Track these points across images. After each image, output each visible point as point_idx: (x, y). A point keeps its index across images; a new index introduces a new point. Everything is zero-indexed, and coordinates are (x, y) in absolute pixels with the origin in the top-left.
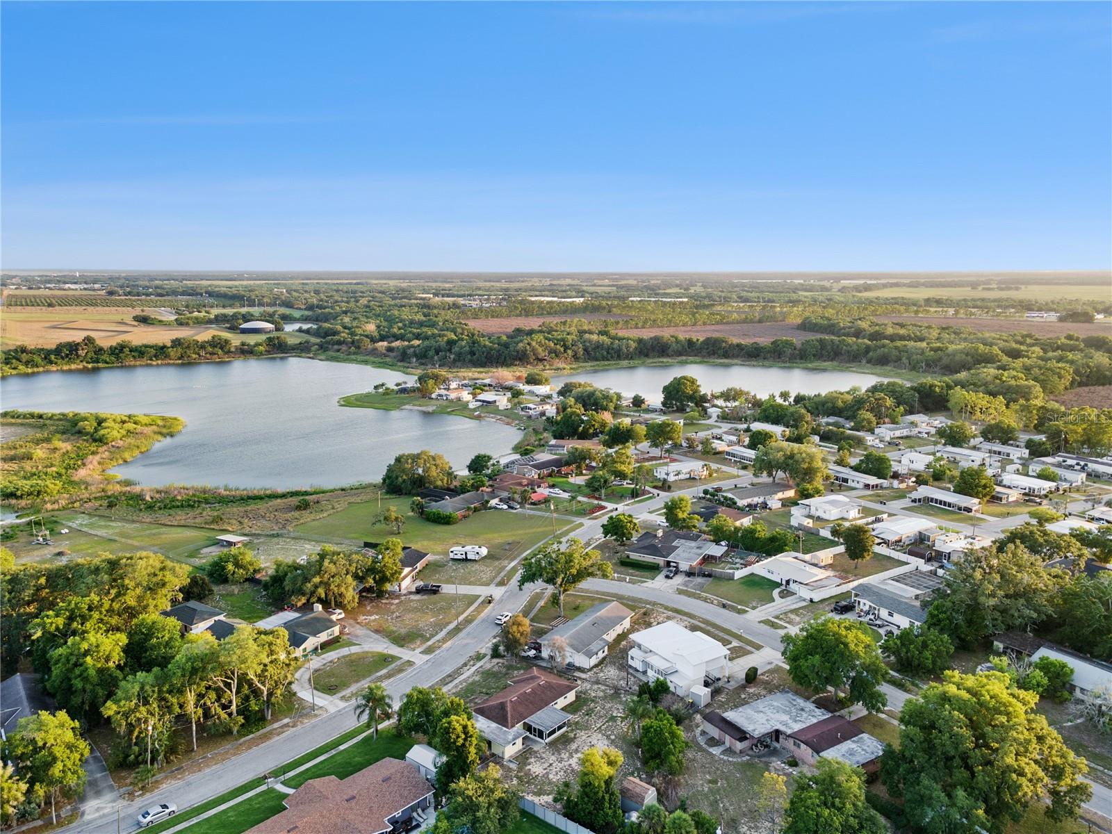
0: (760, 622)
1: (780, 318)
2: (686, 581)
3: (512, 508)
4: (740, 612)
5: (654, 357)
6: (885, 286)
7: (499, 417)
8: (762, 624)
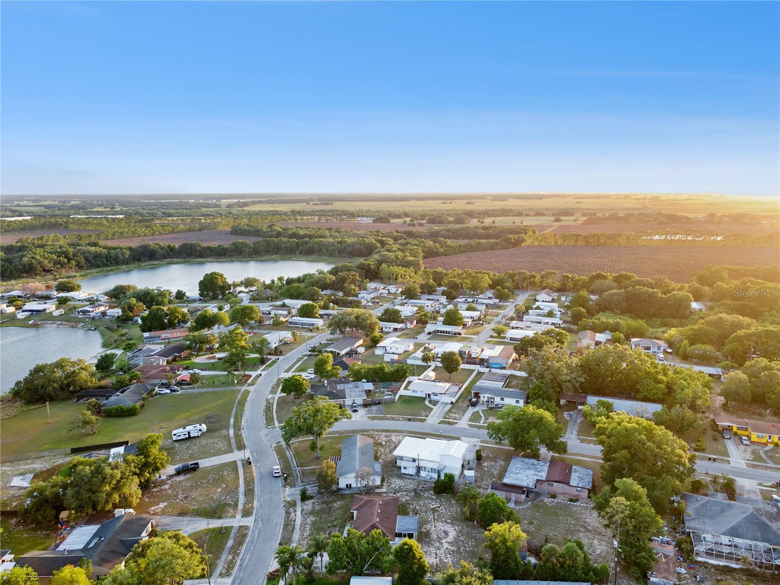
0: (440, 423)
1: (213, 227)
2: (367, 411)
3: (175, 391)
4: (423, 421)
5: (145, 261)
6: (254, 203)
7: (59, 323)
8: (442, 424)
